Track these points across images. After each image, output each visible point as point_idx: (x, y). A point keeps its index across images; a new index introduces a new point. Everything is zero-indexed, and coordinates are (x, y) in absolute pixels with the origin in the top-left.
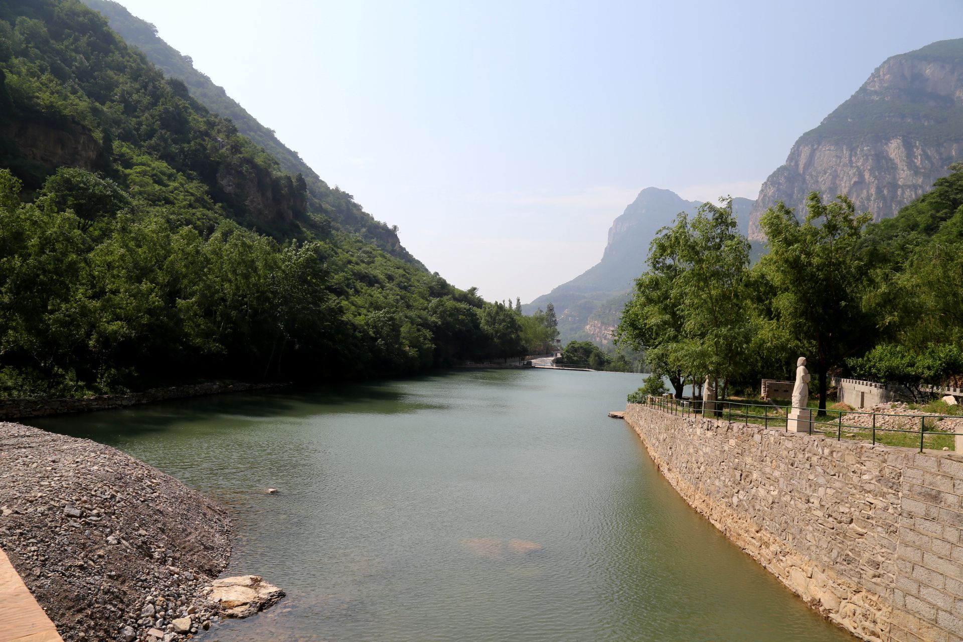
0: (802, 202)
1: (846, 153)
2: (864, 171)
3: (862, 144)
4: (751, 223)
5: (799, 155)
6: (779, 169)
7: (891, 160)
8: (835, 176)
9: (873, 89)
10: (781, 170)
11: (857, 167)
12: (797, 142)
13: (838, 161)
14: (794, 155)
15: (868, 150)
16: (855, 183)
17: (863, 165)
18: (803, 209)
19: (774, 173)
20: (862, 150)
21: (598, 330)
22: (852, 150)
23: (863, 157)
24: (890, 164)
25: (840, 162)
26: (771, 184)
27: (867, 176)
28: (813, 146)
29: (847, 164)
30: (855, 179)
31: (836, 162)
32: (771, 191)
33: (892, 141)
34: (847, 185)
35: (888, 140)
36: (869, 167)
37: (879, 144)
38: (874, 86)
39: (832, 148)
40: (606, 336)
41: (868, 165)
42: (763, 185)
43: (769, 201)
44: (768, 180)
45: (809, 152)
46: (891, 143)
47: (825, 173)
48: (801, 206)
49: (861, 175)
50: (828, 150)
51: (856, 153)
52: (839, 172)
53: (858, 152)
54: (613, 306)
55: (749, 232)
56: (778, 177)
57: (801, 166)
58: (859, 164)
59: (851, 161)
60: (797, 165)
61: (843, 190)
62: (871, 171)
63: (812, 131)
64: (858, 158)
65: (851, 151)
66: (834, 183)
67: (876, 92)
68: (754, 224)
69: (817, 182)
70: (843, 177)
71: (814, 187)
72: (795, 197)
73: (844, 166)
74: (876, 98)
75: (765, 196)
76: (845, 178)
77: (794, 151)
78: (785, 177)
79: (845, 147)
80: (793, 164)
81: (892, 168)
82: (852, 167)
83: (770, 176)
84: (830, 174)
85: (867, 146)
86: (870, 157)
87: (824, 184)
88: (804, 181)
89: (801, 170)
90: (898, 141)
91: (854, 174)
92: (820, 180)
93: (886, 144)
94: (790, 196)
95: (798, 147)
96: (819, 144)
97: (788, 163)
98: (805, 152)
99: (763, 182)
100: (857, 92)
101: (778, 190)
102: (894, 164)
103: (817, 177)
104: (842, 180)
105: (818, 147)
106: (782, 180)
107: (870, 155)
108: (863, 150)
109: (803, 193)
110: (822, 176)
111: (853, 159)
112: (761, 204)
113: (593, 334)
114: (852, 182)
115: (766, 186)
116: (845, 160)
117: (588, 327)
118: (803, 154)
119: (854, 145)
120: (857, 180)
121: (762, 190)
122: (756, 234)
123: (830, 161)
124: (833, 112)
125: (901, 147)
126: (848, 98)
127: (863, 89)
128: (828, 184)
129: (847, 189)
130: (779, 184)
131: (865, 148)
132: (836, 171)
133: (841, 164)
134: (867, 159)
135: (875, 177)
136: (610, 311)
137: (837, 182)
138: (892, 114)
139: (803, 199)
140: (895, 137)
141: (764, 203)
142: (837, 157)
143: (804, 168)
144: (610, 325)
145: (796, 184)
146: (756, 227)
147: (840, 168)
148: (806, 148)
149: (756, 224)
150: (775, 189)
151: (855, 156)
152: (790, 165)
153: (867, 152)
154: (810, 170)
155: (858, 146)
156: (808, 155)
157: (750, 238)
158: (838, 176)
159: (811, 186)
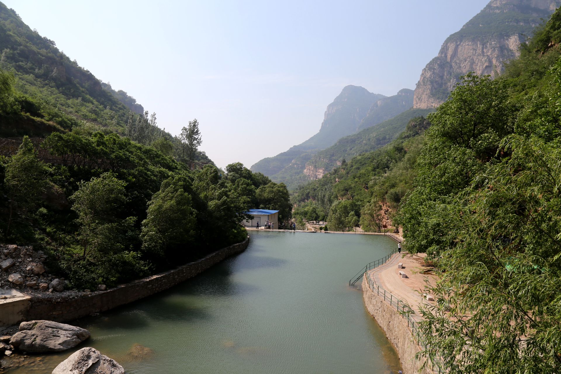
0: (450, 81)
1: (480, 46)
2: (492, 58)
3: (491, 40)
4: (415, 97)
5: (447, 49)
6: (433, 60)
7: (511, 50)
8: (472, 63)
9: (495, 6)
10: (435, 60)
11: (488, 56)
12: (445, 41)
13: (474, 52)
14: (444, 50)
15: (495, 44)
16: (487, 67)
17: (491, 54)
18: (451, 86)
19: (431, 62)
21: (311, 172)
22: (484, 45)
23: (491, 48)
24: (510, 53)
25: (476, 53)
26: (429, 70)
27: (494, 61)
28: (457, 42)
29: (480, 54)
30: (486, 64)
31: (473, 53)
32: (428, 74)
33: (511, 37)
34: (481, 68)
35: (508, 36)
36: (496, 56)
37: (502, 40)
38: (497, 3)
39: (470, 43)
40: (317, 176)
41: (495, 54)
42: (423, 70)
43: (427, 81)
44: (426, 67)
45: (454, 47)
46: (511, 39)
47: (466, 61)
48: (449, 84)
49: (490, 62)
50: (468, 45)
51: (487, 46)
52: (475, 60)
53: (488, 46)
54: (321, 156)
55: (414, 103)
56: (433, 64)
57: (449, 56)
58: (489, 54)
59: (483, 52)
60: (446, 56)
61: (478, 72)
62: (497, 58)
63: (455, 33)
64: (488, 50)
65: (483, 45)
66: (472, 68)
67: (497, 8)
68: (417, 97)
69: (460, 67)
70: (478, 63)
71: (458, 71)
72: (445, 77)
73: (478, 55)
74: (497, 11)
75: (424, 78)
76: (479, 64)
77: (444, 47)
78: (438, 65)
79: (479, 43)
80: (443, 55)
81: (512, 56)
82: (484, 56)
83: (428, 64)
84: (469, 61)
85: (495, 41)
86: (496, 49)
87: (465, 68)
88: (451, 67)
89: (449, 60)
90: (516, 37)
91: (486, 61)
92: (462, 65)
93: (507, 39)
94: (442, 77)
95: (447, 44)
96: (461, 41)
97: (440, 55)
98: (451, 47)
100: (485, 8)
101: (434, 73)
102: (512, 53)
103: (460, 64)
104: (477, 65)
105: (460, 43)
106: (436, 67)
107: (497, 47)
108: (491, 44)
109: (451, 75)
110: (464, 63)
111: (485, 50)
112: (422, 83)
113: (309, 175)
114: (484, 66)
115: (425, 71)
116: (479, 51)
117: (305, 171)
118: (450, 48)
119: (485, 41)
120: (487, 64)
121: (423, 74)
122: (419, 104)
123: (469, 53)
124: (470, 21)
125: (518, 41)
126: (479, 12)
127: (489, 6)
128: (468, 68)
129: (481, 71)
130: (434, 69)
131: (493, 43)
132: (473, 59)
133: (477, 54)
134: (494, 50)
135: (500, 62)
136: (319, 159)
137: (474, 67)
138: (510, 20)
139: (451, 79)
140: (514, 34)
141: (424, 82)
142: (474, 49)
143: (451, 58)
144: (320, 168)
145: (446, 69)
146: (419, 99)
147: (476, 57)
148: (452, 44)
149: (419, 97)
150: (432, 73)
151: (486, 48)
152: (441, 56)
153: (494, 45)
154: (455, 59)
155: (488, 41)
156: (453, 49)
157: (415, 107)
158: (475, 63)
159: (456, 70)
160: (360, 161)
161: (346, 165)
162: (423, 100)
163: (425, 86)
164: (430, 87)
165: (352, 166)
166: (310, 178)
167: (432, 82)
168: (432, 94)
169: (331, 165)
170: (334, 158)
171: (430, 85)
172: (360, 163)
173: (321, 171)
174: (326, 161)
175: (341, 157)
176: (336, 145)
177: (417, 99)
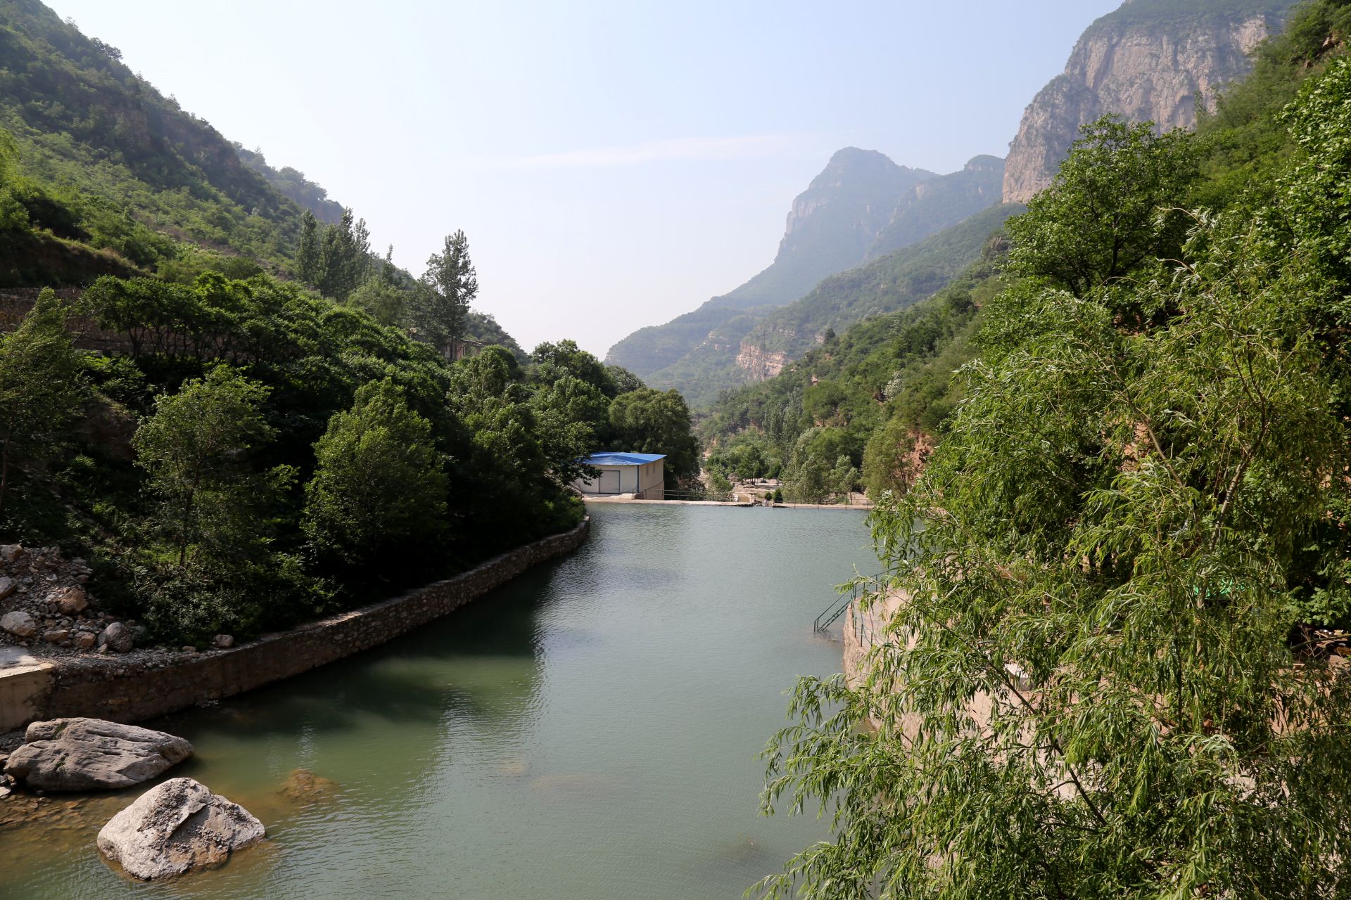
1: (1167, 48)
2: (1198, 77)
3: (1195, 31)
4: (1006, 175)
5: (1087, 57)
6: (1053, 83)
7: (1244, 57)
8: (1149, 89)
10: (1057, 83)
11: (1187, 71)
12: (1083, 36)
13: (1154, 63)
14: (1079, 58)
15: (1205, 40)
16: (1184, 98)
17: (1195, 67)
19: (1045, 88)
20: (1195, 42)
21: (755, 361)
22: (1178, 44)
23: (1197, 53)
24: (1241, 64)
25: (1157, 65)
26: (1041, 108)
27: (1203, 85)
28: (1111, 39)
29: (1168, 67)
30: (1184, 92)
31: (1150, 65)
32: (1040, 119)
33: (1247, 24)
34: (1170, 102)
35: (1240, 21)
36: (1207, 71)
37: (1224, 30)
39: (1144, 41)
40: (768, 370)
41: (1204, 68)
42: (1026, 109)
43: (1037, 136)
44: (1035, 101)
45: (1103, 50)
46: (1246, 28)
47: (1132, 84)
49: (1193, 85)
50: (1137, 45)
51: (1184, 48)
52: (1155, 81)
53: (1188, 46)
54: (779, 321)
55: (1004, 191)
56: (1052, 94)
57: (1091, 74)
58: (1190, 66)
59: (1175, 62)
60: (1084, 74)
61: (1162, 111)
62: (1211, 76)
63: (1108, 15)
64: (1188, 57)
65: (1176, 44)
66: (1147, 102)
68: (1012, 176)
69: (1119, 100)
70: (1162, 91)
71: (1113, 109)
73: (1163, 70)
75: (1030, 127)
76: (1165, 92)
77: (1079, 50)
78: (1065, 95)
79: (1165, 39)
80: (1076, 72)
82: (1176, 71)
83: (1038, 95)
84: (1140, 86)
85: (1204, 35)
86: (1208, 53)
87: (1130, 103)
88: (1096, 99)
89: (1090, 82)
90: (1258, 22)
91: (1182, 84)
92: (1123, 96)
93: (1237, 29)
94: (1073, 126)
95: (1085, 44)
96: (1121, 36)
97: (1069, 71)
98: (1098, 50)
99: (1027, 105)
101: (1053, 116)
103: (1117, 92)
104: (1159, 96)
105: (1120, 40)
106: (1059, 100)
107: (1209, 50)
108: (1197, 42)
110: (1127, 90)
111: (1180, 58)
112: (1024, 142)
113: (749, 368)
114: (1178, 98)
115: (1032, 111)
116: (1166, 60)
117: (740, 357)
118: (1093, 54)
119: (1181, 34)
120: (1186, 93)
121: (1026, 119)
122: (1016, 193)
123: (1140, 64)
125: (1262, 31)
128: (1137, 103)
129: (1169, 109)
130: (1054, 106)
131: (1201, 39)
132: (1149, 80)
133: (1159, 67)
134: (1204, 56)
135: (1217, 87)
136: (774, 328)
137: (1152, 99)
140: (1253, 15)
141: (1028, 139)
142: (1153, 55)
143: (1095, 77)
144: (774, 351)
145: (1082, 106)
146: (1017, 181)
147: (1157, 75)
148: (1100, 43)
149: (1016, 176)
150: (1047, 115)
151: (1182, 52)
152: (1072, 74)
153: (1204, 44)
154: (1105, 81)
155: (1188, 35)
156: (1102, 55)
157: (1006, 201)
158: (1154, 89)
159: (1108, 107)
160: (870, 333)
161: (836, 344)
162: (1026, 183)
163: (1033, 147)
164: (1042, 150)
165: (851, 346)
166: (751, 375)
167: (1048, 139)
168: (1047, 169)
169: (802, 344)
170: (810, 326)
171: (1043, 145)
172: (870, 338)
173: (778, 358)
174: (790, 333)
175: (826, 323)
176: (813, 294)
177: (1012, 181)
